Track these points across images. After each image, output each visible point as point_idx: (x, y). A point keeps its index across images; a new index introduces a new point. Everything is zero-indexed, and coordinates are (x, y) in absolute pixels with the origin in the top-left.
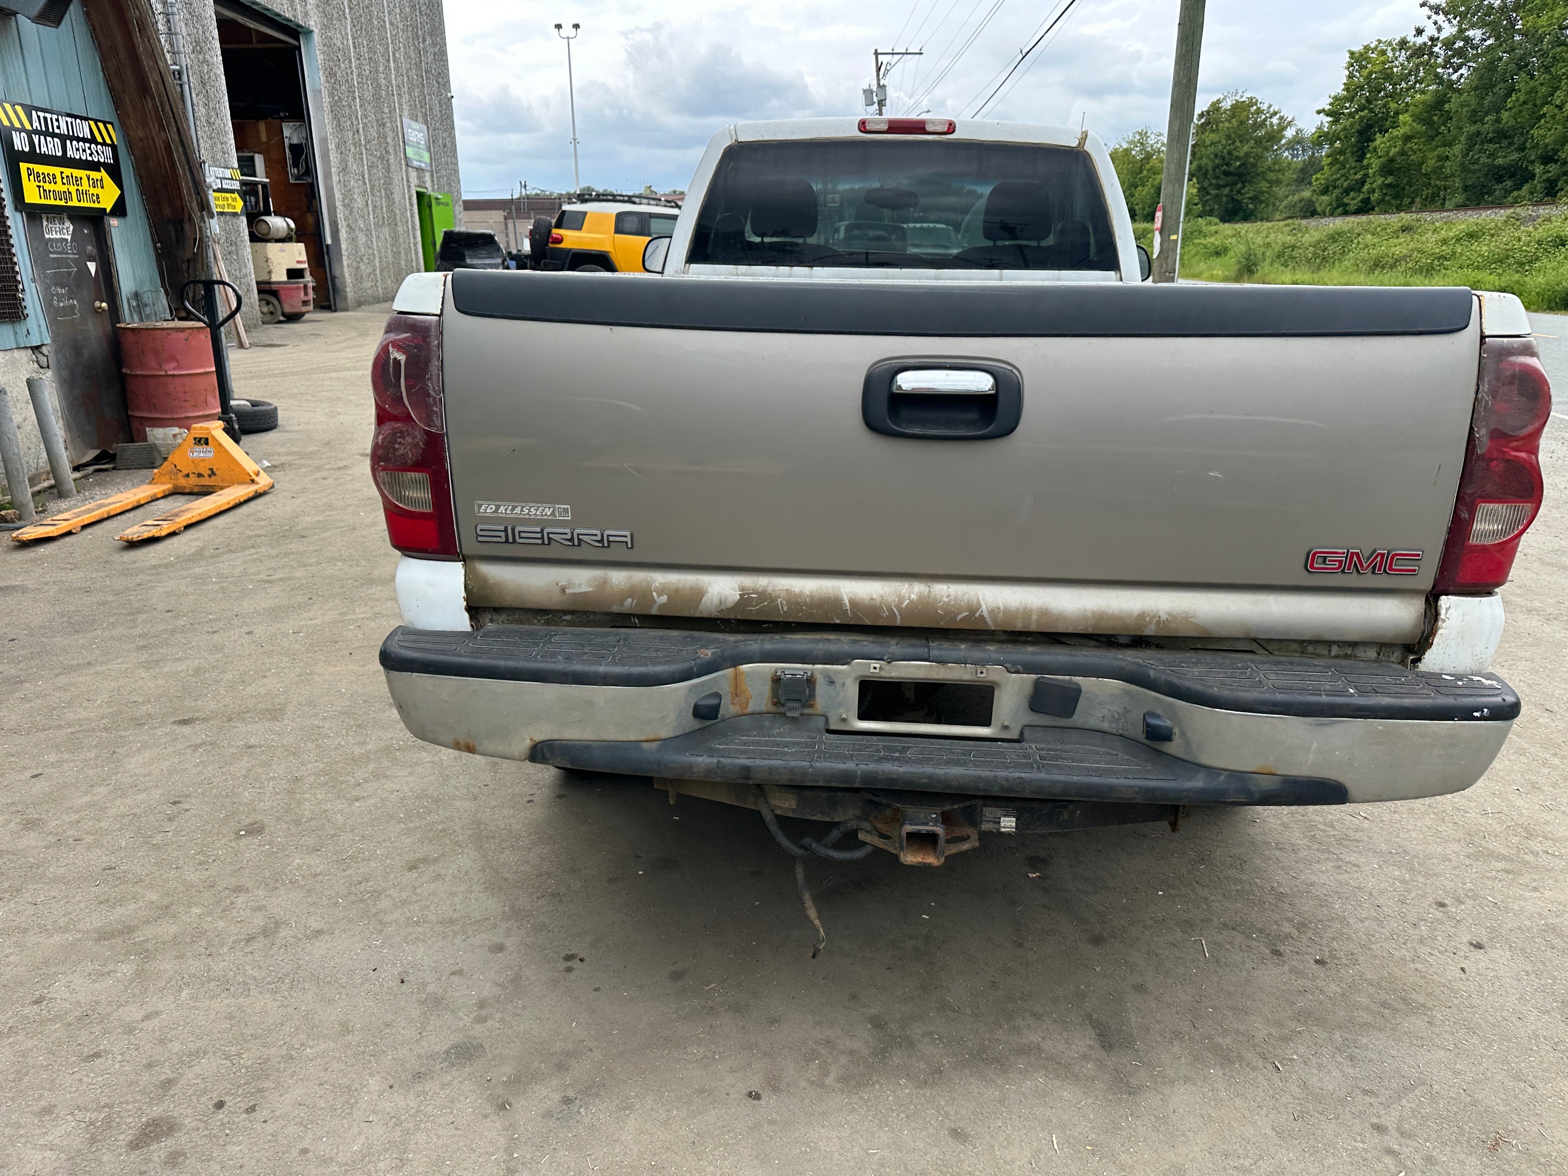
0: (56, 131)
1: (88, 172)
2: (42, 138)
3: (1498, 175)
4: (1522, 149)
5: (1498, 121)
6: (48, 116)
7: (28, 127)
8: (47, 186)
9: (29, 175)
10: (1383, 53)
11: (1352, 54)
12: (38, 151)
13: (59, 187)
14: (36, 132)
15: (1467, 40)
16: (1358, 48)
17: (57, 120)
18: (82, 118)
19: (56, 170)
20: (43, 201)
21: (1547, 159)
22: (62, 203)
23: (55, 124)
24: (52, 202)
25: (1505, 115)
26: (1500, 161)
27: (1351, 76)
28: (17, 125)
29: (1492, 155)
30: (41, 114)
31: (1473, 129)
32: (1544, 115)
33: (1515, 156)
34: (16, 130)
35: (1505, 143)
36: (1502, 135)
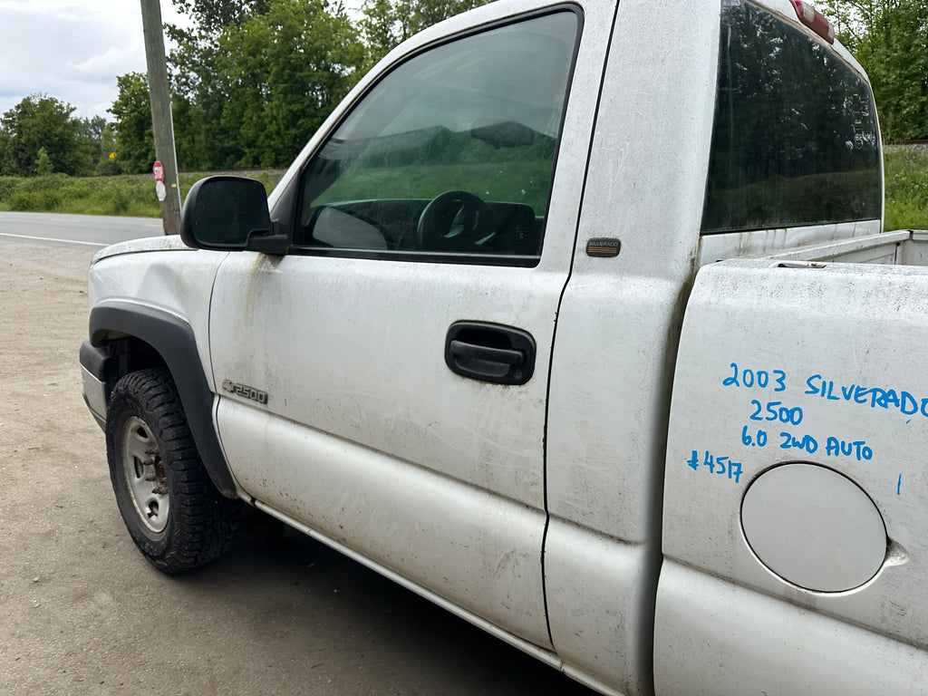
3: (227, 152)
4: (235, 138)
5: (219, 124)
10: (139, 80)
11: (119, 79)
15: (187, 78)
16: (122, 75)
21: (251, 144)
25: (223, 121)
26: (226, 145)
27: (122, 91)
29: (220, 141)
31: (208, 126)
32: (244, 122)
33: (232, 143)
35: (226, 135)
36: (224, 131)
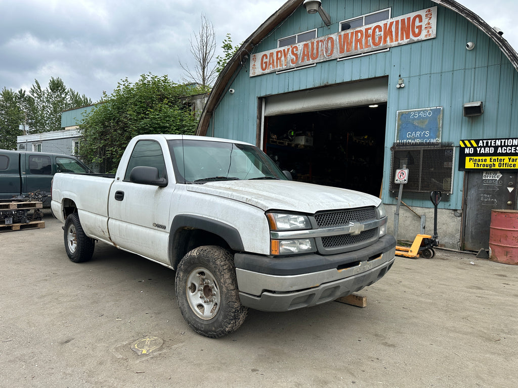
0: (493, 145)
1: (510, 157)
2: (483, 149)
6: (489, 141)
7: (475, 145)
8: (479, 163)
9: (470, 160)
12: (478, 152)
13: (488, 162)
14: (481, 147)
17: (495, 142)
18: (512, 139)
19: (488, 158)
20: (476, 167)
22: (488, 168)
23: (493, 143)
24: (482, 167)
28: (469, 145)
30: (485, 141)
34: (467, 147)
